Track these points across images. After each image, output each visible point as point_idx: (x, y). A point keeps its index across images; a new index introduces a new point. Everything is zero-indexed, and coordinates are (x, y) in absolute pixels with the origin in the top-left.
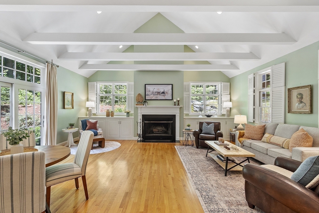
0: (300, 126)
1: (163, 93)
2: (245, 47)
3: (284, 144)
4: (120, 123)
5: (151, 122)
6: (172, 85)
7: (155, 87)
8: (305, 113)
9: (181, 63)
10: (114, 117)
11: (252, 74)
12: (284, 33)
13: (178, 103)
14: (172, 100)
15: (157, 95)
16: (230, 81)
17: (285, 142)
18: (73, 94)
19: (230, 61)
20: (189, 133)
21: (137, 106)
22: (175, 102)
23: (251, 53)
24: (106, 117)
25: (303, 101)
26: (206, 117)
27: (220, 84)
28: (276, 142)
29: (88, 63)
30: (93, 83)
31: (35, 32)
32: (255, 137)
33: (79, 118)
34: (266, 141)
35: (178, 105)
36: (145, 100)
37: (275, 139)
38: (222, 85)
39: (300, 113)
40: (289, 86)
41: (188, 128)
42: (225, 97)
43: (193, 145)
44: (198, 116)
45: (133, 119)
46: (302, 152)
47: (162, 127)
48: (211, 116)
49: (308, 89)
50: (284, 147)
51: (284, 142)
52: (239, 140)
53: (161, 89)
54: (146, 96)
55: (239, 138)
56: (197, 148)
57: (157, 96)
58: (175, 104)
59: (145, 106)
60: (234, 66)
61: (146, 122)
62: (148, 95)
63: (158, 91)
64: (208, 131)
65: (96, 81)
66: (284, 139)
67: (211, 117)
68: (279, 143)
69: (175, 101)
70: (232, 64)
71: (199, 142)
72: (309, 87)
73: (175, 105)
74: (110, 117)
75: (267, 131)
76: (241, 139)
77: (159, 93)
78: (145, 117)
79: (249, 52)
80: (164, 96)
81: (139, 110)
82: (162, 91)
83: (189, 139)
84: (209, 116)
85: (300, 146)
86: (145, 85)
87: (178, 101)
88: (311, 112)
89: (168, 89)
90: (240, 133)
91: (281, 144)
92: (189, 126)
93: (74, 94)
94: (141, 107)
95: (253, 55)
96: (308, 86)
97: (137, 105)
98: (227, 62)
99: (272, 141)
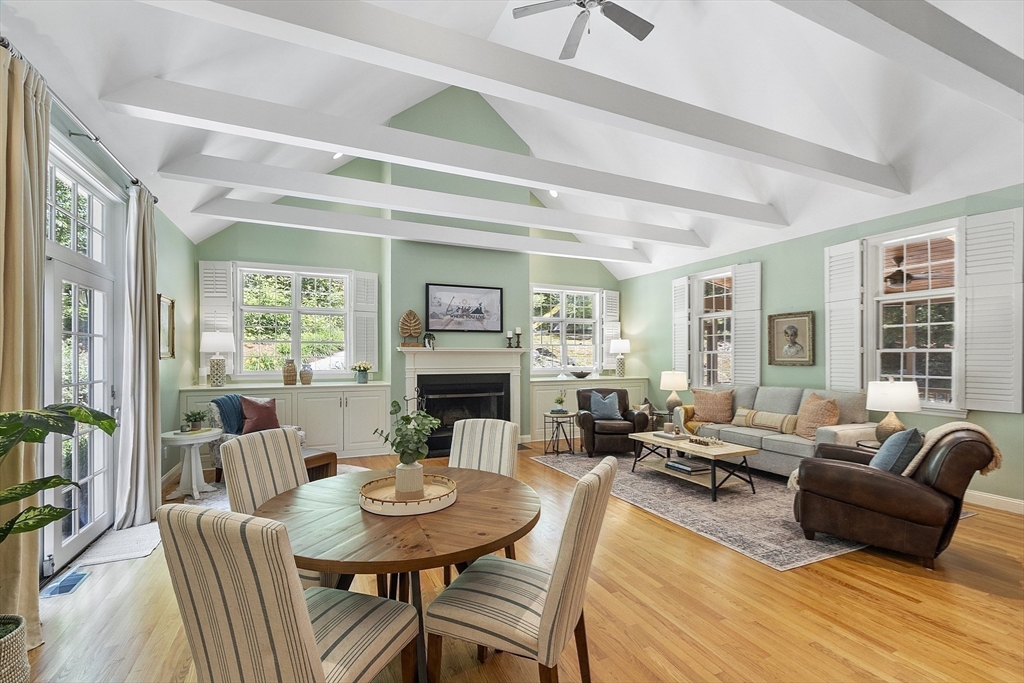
0: (803, 391)
1: (478, 311)
2: (682, 218)
3: (785, 425)
4: (344, 403)
5: (448, 396)
6: (501, 289)
7: (455, 295)
8: (802, 364)
9: (522, 231)
10: (313, 384)
11: (686, 278)
12: (771, 205)
13: (518, 342)
14: (501, 331)
15: (462, 316)
16: (620, 289)
17: (786, 421)
18: (173, 303)
19: (634, 242)
20: (560, 420)
21: (405, 349)
22: (510, 339)
23: (692, 231)
24: (282, 385)
25: (797, 340)
26: (574, 378)
27: (598, 294)
28: (769, 424)
29: (230, 196)
30: (219, 265)
31: (158, 77)
32: (720, 416)
33: (180, 391)
34: (744, 424)
35: (518, 347)
36: (427, 329)
37: (763, 417)
38: (604, 295)
39: (794, 364)
40: (771, 311)
41: (559, 407)
42: (611, 328)
43: (571, 452)
44: (556, 376)
45: (389, 390)
46: (836, 434)
47: (463, 410)
48: (587, 374)
49: (807, 318)
50: (784, 431)
51: (783, 421)
52: (687, 427)
53: (472, 300)
54: (431, 320)
55: (686, 422)
56: (590, 456)
57: (461, 320)
58: (510, 344)
59: (428, 348)
60: (640, 253)
61: (431, 397)
62: (435, 316)
63: (465, 306)
64: (606, 412)
65: (233, 257)
66: (782, 416)
67: (588, 378)
68: (773, 425)
69: (510, 334)
70: (637, 247)
71: (596, 440)
72: (810, 315)
73: (510, 346)
74: (299, 384)
75: (739, 402)
76: (690, 424)
77: (465, 312)
78: (426, 384)
79: (687, 229)
80: (481, 319)
81: (409, 361)
82: (474, 305)
83: (562, 437)
84: (581, 375)
85: (824, 424)
86: (427, 285)
87: (518, 335)
88: (813, 362)
89: (490, 300)
90: (686, 410)
91: (779, 425)
92: (560, 402)
93: (175, 305)
94: (415, 353)
95: (695, 237)
96: (808, 313)
97: (403, 345)
98: (626, 243)
99: (757, 421)
